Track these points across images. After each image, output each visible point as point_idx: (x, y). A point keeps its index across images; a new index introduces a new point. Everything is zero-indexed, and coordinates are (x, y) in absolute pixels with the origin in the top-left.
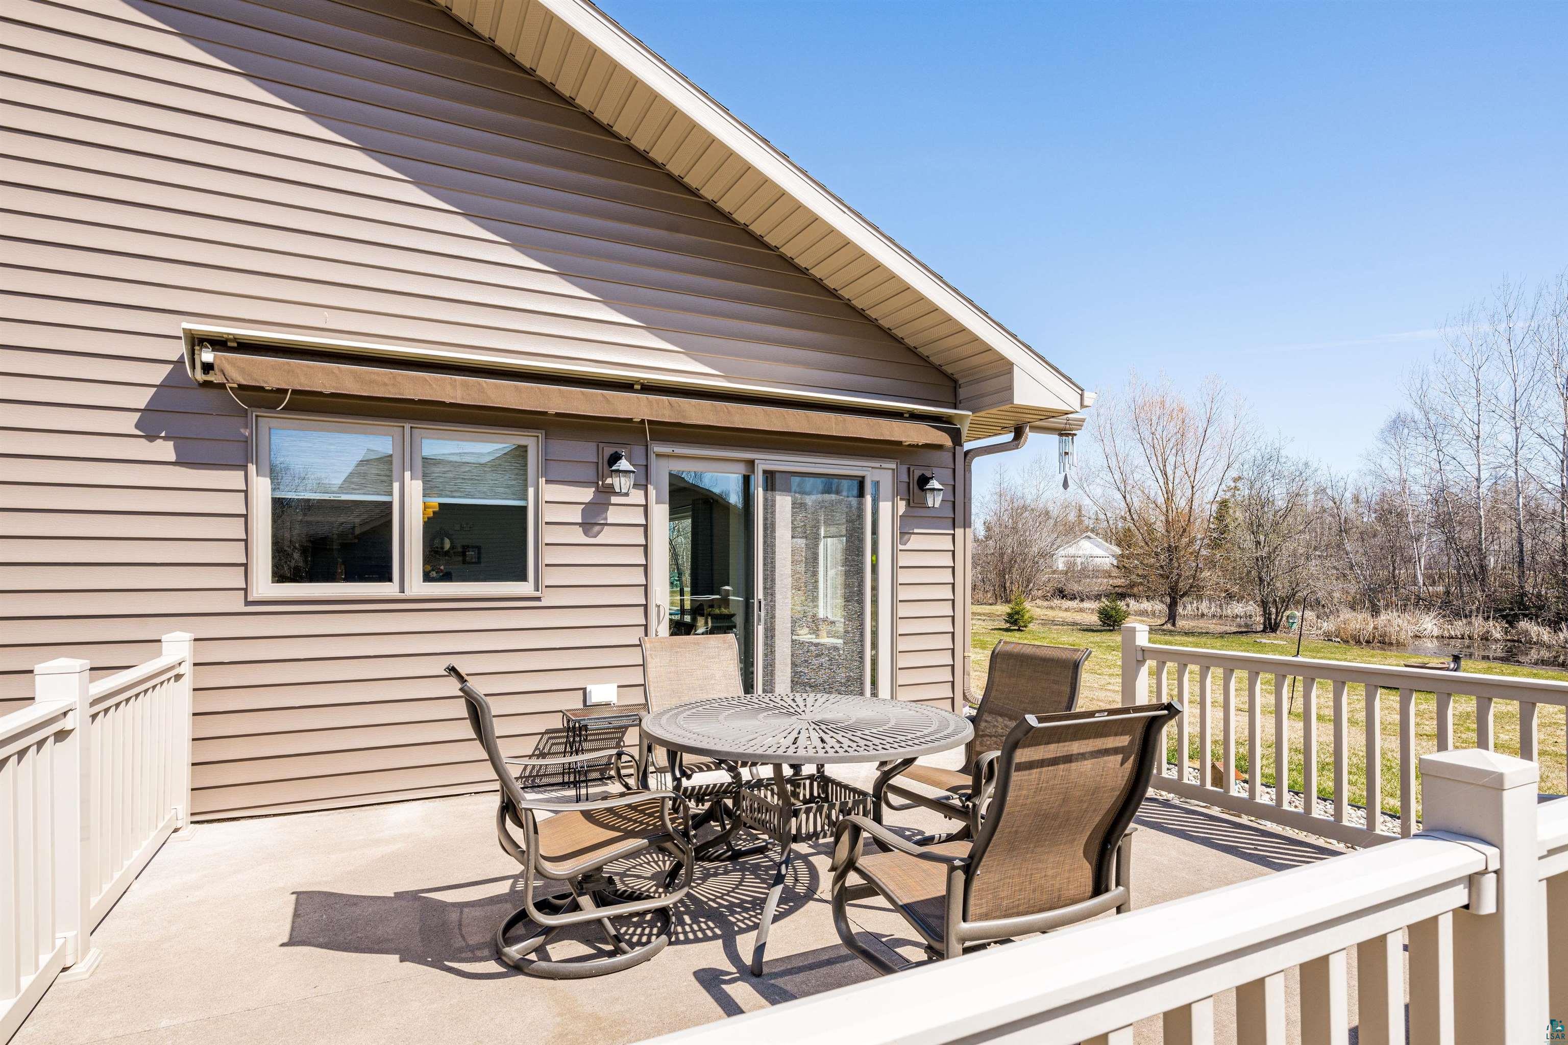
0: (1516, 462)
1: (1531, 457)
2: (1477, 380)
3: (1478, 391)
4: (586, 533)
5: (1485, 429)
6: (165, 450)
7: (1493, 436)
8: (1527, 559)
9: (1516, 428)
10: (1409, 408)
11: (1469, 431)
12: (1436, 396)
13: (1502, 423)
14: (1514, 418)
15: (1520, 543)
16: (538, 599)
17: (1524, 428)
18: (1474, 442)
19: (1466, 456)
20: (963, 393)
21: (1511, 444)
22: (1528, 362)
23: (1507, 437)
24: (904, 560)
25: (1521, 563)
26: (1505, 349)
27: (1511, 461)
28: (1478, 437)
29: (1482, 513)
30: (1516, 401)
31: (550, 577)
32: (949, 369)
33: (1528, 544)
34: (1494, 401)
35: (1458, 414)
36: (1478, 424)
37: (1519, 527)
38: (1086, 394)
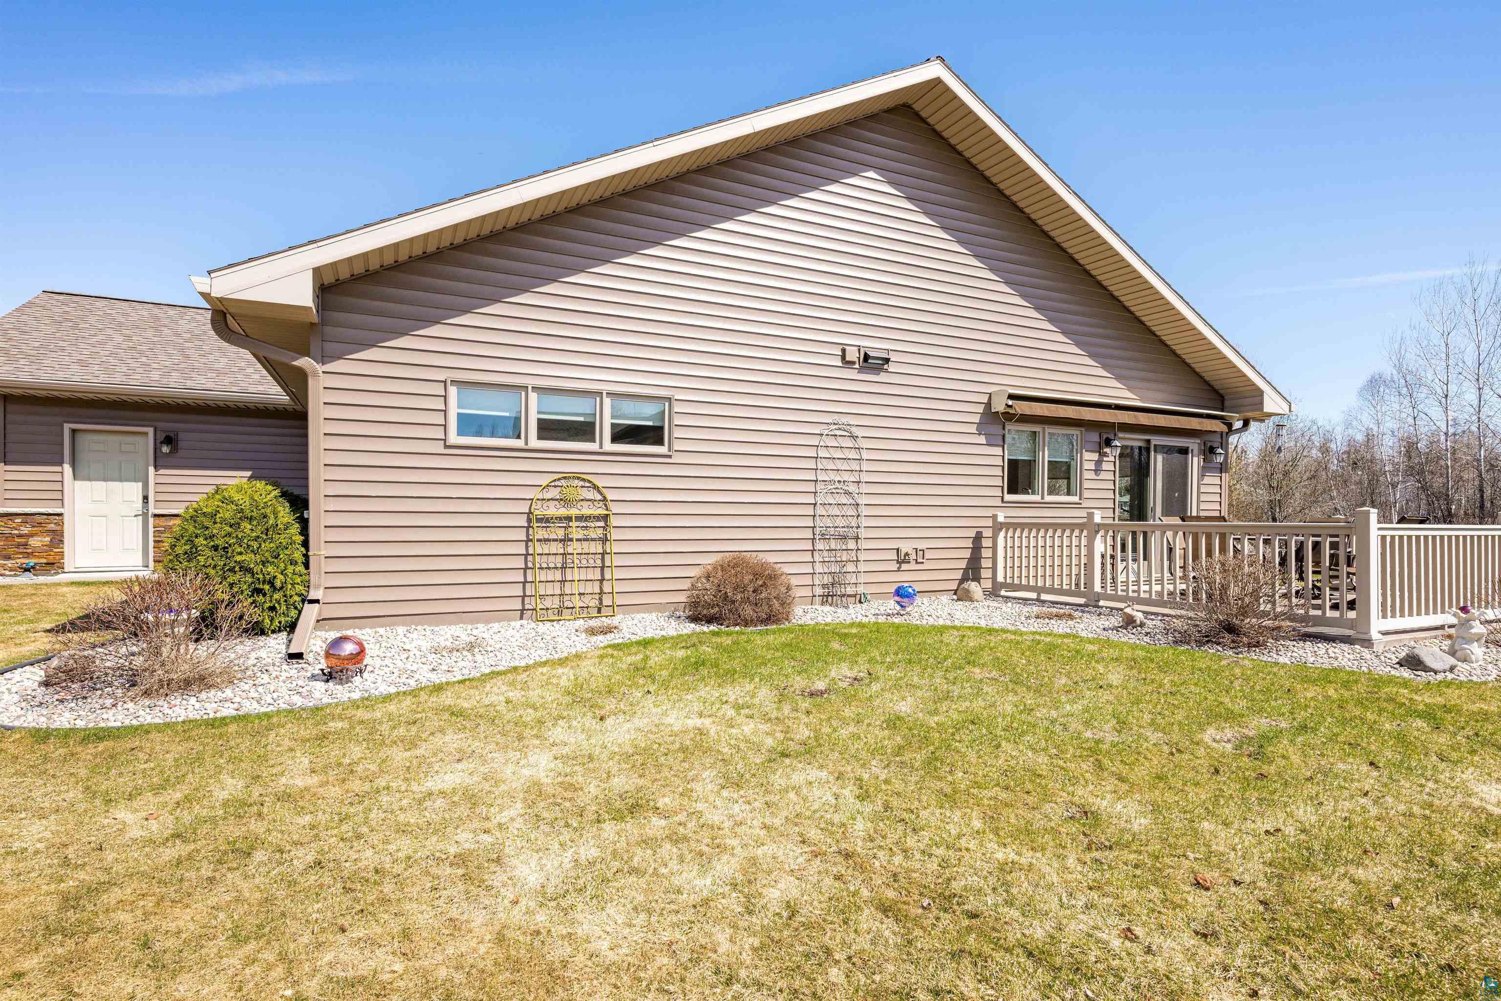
0: (1479, 418)
1: (1491, 414)
2: (1447, 345)
3: (1447, 355)
4: (1096, 474)
5: (1453, 388)
6: (982, 440)
7: (1458, 395)
8: (1488, 504)
9: (1480, 389)
10: (1389, 371)
11: (1439, 391)
12: (1412, 360)
13: (1466, 384)
14: (1478, 380)
15: (1481, 491)
16: (1080, 504)
17: (1486, 390)
18: (1444, 400)
19: (1436, 413)
20: (1227, 403)
21: (1475, 403)
22: (1490, 329)
23: (1471, 396)
24: (1203, 489)
25: (1482, 506)
26: (1471, 318)
27: (1474, 418)
28: (1447, 396)
29: (1449, 464)
30: (1480, 364)
31: (1086, 494)
32: (1221, 392)
33: (1488, 492)
34: (1461, 365)
35: (1430, 376)
36: (1447, 384)
37: (1480, 475)
38: (1292, 405)
